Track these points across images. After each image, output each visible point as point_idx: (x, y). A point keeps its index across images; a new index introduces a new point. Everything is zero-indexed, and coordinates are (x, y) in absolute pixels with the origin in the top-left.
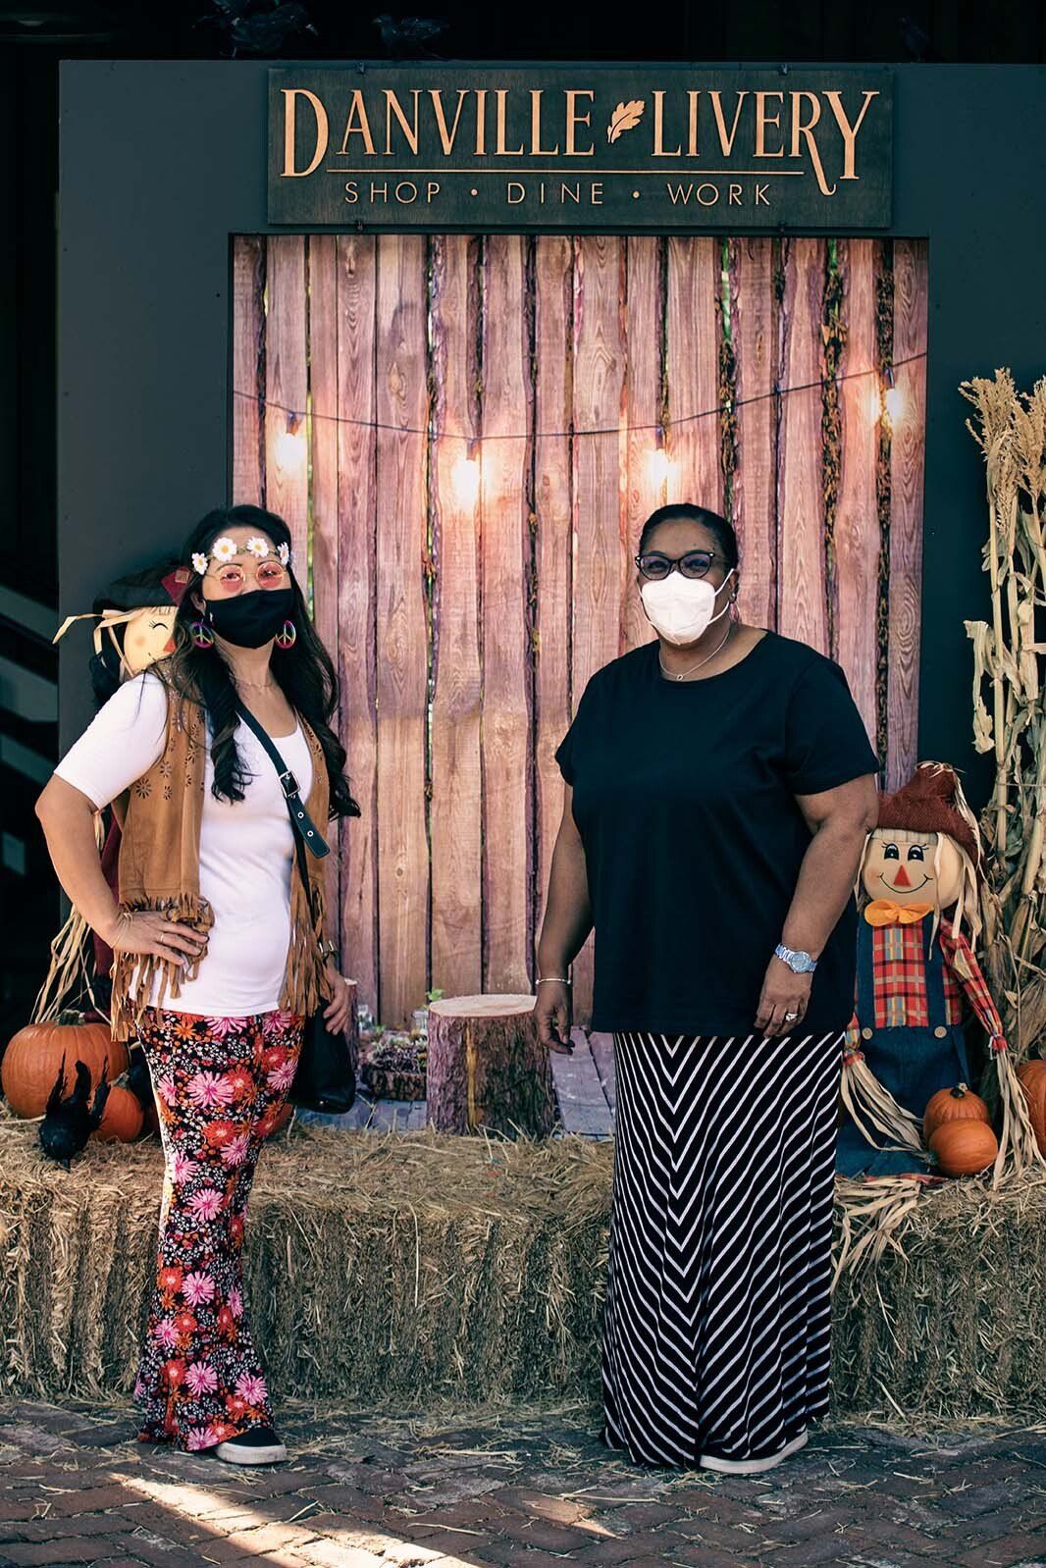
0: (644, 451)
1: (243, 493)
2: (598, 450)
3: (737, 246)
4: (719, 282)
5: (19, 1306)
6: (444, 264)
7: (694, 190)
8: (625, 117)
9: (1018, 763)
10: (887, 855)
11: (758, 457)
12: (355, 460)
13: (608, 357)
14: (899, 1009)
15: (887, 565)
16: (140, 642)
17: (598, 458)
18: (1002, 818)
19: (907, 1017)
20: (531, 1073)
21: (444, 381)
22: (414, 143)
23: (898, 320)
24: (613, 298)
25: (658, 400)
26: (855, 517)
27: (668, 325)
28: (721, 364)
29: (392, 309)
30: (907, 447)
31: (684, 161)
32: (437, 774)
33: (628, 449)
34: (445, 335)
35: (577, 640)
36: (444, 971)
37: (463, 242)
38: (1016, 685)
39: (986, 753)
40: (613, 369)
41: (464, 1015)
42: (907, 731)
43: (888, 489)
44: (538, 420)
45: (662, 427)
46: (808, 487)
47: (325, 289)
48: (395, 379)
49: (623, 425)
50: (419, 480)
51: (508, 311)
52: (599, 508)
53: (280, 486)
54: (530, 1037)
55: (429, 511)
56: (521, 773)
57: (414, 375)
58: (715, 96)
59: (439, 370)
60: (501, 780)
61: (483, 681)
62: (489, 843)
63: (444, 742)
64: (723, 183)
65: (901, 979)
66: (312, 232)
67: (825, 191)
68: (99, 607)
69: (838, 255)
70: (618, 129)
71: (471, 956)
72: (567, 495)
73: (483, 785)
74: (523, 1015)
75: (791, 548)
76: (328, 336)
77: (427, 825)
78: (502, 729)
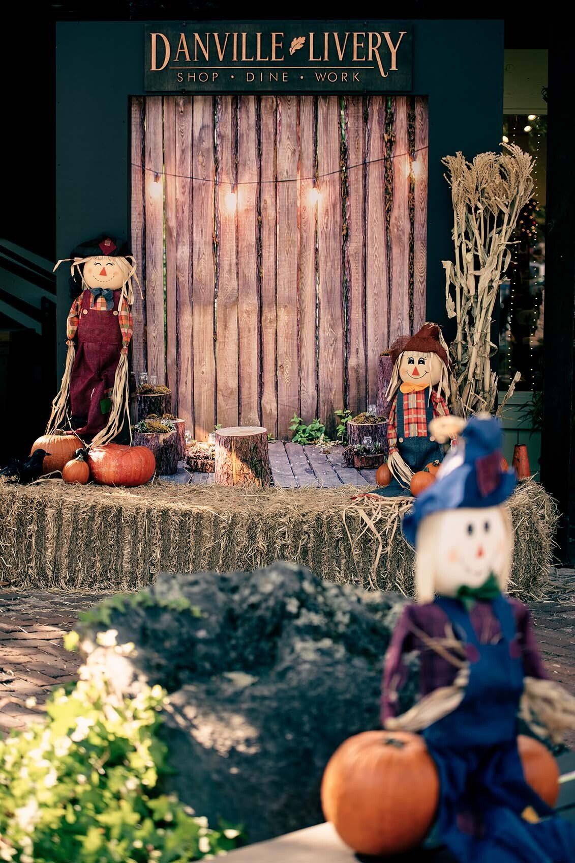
0: (308, 189)
1: (136, 208)
2: (288, 189)
3: (347, 100)
4: (340, 115)
5: (33, 550)
6: (222, 108)
7: (327, 75)
8: (297, 44)
9: (467, 323)
10: (409, 363)
11: (357, 191)
12: (183, 193)
13: (292, 148)
14: (414, 429)
15: (413, 238)
16: (90, 271)
17: (288, 192)
18: (460, 347)
19: (418, 432)
20: (260, 461)
21: (222, 159)
22: (207, 56)
23: (417, 131)
24: (294, 122)
25: (314, 166)
26: (399, 217)
27: (318, 134)
28: (341, 150)
29: (199, 128)
30: (422, 187)
31: (323, 63)
32: (219, 330)
33: (301, 187)
34: (222, 140)
35: (279, 271)
36: (222, 416)
37: (229, 99)
38: (465, 289)
39: (452, 318)
40: (294, 153)
41: (231, 435)
42: (422, 311)
43: (413, 205)
44: (262, 176)
45: (315, 178)
46: (379, 204)
47: (171, 120)
48: (200, 158)
49: (299, 178)
50: (211, 202)
51: (249, 129)
52: (288, 213)
53: (151, 205)
54: (259, 445)
55: (215, 215)
56: (255, 330)
57: (208, 157)
58: (336, 34)
59: (219, 155)
60: (246, 333)
61: (238, 289)
62: (241, 360)
63: (222, 316)
64: (339, 72)
65: (415, 416)
66: (165, 95)
67: (383, 75)
68: (73, 256)
69: (391, 103)
70: (294, 49)
71: (234, 410)
72: (274, 208)
73: (239, 335)
74: (256, 435)
75: (372, 230)
76: (172, 139)
77: (215, 352)
78: (246, 310)
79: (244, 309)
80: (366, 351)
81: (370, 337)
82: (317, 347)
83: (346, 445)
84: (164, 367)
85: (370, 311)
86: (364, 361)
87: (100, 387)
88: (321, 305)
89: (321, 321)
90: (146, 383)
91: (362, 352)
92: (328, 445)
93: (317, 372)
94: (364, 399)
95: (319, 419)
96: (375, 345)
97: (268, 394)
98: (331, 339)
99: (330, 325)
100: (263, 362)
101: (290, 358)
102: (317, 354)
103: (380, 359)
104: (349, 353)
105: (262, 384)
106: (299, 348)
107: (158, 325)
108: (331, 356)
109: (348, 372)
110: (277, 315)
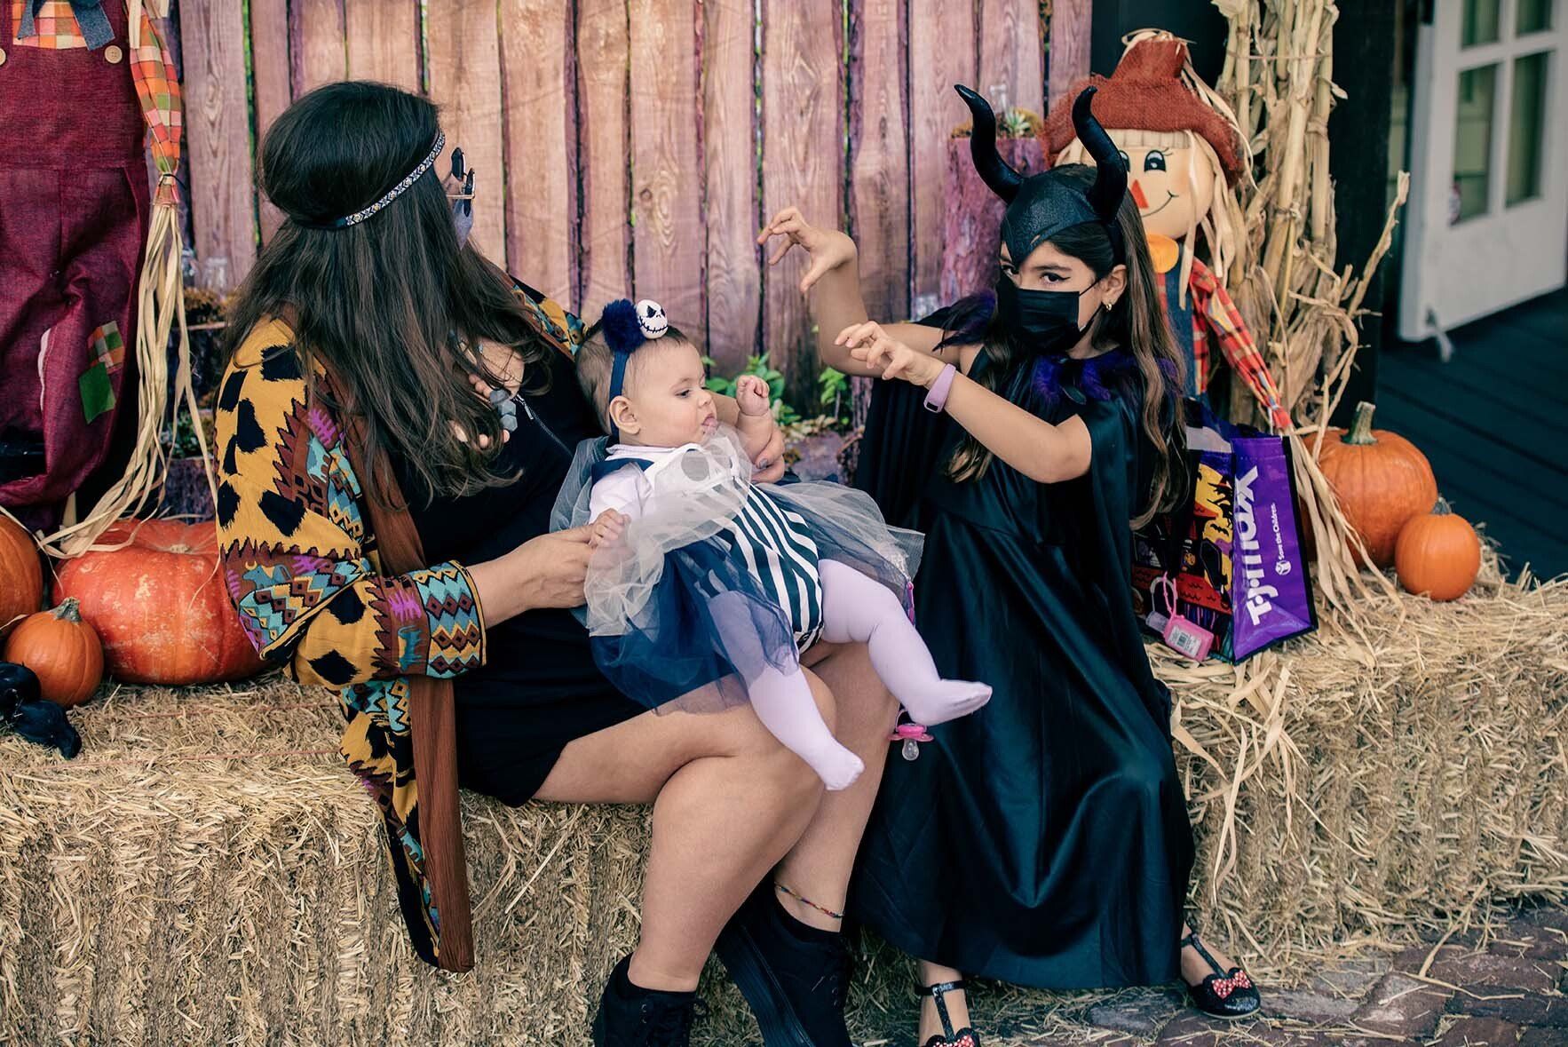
18: (1245, 104)
56: (558, 74)
60: (530, 85)
62: (514, 180)
63: (445, 35)
73: (504, 96)
78: (528, 10)
79: (522, 6)
80: (908, 124)
81: (922, 81)
82: (759, 121)
83: (849, 428)
84: (250, 226)
86: (903, 157)
89: (772, 33)
90: (192, 285)
91: (896, 128)
92: (794, 433)
93: (759, 205)
94: (903, 278)
95: (764, 358)
96: (938, 103)
97: (605, 287)
98: (803, 92)
99: (798, 46)
100: (585, 182)
101: (673, 164)
102: (759, 143)
103: (952, 148)
104: (856, 134)
105: (584, 258)
106: (702, 127)
107: (224, 78)
108: (801, 148)
109: (854, 198)
110: (628, 21)
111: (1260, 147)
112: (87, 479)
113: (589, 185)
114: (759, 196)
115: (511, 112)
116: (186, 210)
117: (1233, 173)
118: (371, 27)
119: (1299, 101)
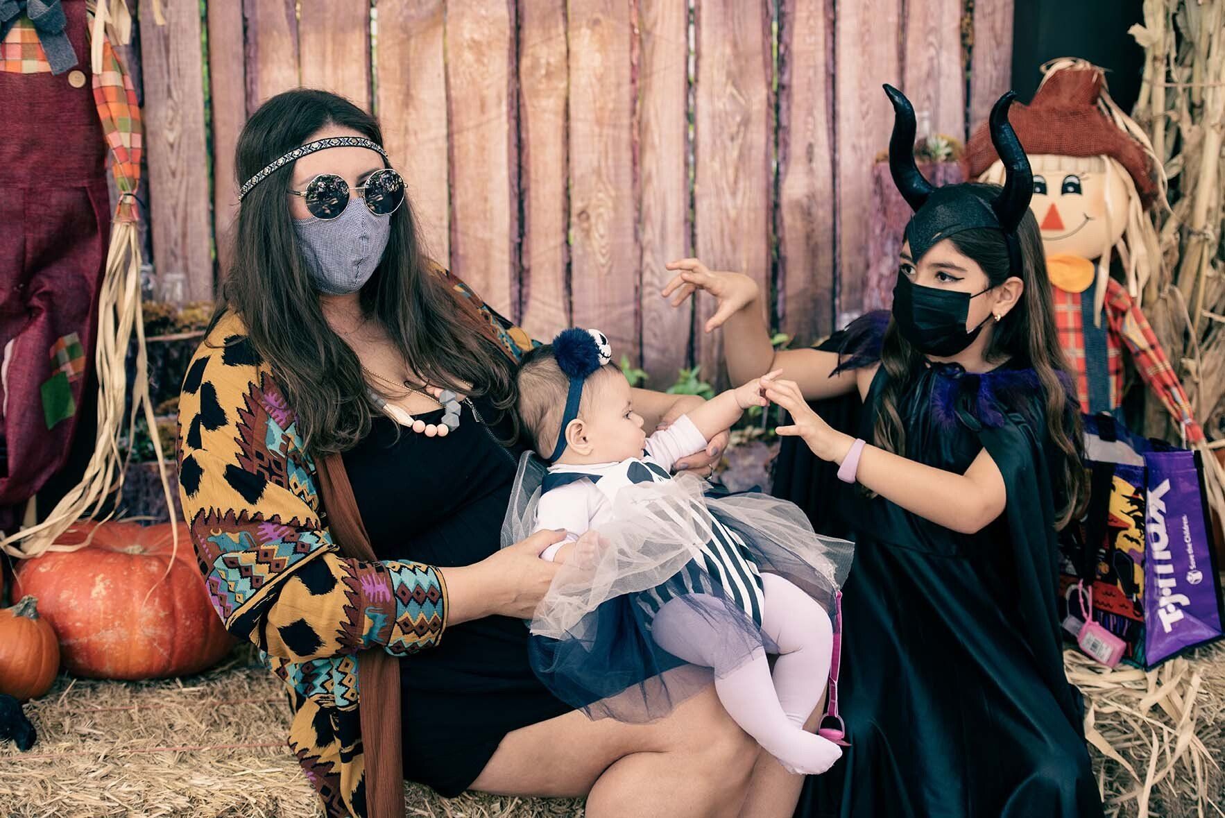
42: (998, 17)
56: (501, 101)
60: (474, 111)
62: (458, 202)
63: (394, 63)
73: (450, 122)
78: (473, 41)
79: (467, 36)
80: (834, 149)
81: (848, 108)
82: (691, 146)
84: (207, 243)
85: (847, 25)
86: (829, 181)
87: (33, 335)
88: (704, 15)
89: (704, 64)
90: (151, 298)
91: (822, 153)
93: (691, 225)
94: (828, 296)
95: (696, 371)
96: (863, 129)
97: (544, 303)
98: (733, 118)
99: (729, 75)
100: (526, 204)
101: (609, 187)
102: (692, 167)
103: (876, 172)
104: (784, 158)
105: (524, 275)
106: (637, 153)
107: (183, 102)
108: (731, 172)
109: (782, 220)
110: (568, 51)
111: (1174, 172)
112: (48, 481)
113: (529, 206)
114: (690, 217)
115: (456, 137)
116: (145, 228)
117: (1148, 196)
118: (323, 55)
119: (1213, 127)
